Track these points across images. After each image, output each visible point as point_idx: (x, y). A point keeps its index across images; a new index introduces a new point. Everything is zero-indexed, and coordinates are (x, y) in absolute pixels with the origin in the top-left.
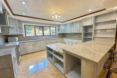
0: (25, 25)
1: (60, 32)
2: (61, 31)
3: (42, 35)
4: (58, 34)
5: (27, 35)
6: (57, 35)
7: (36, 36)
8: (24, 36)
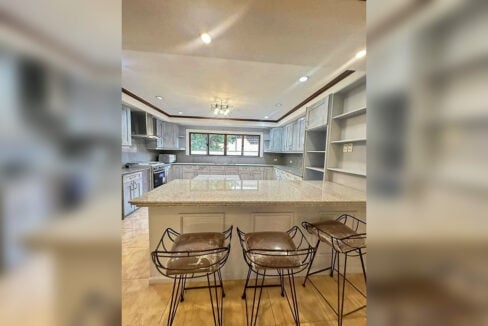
0: (190, 133)
1: (270, 150)
2: (273, 146)
3: (222, 153)
4: (265, 154)
5: (193, 152)
6: (261, 155)
7: (208, 155)
8: (187, 153)
